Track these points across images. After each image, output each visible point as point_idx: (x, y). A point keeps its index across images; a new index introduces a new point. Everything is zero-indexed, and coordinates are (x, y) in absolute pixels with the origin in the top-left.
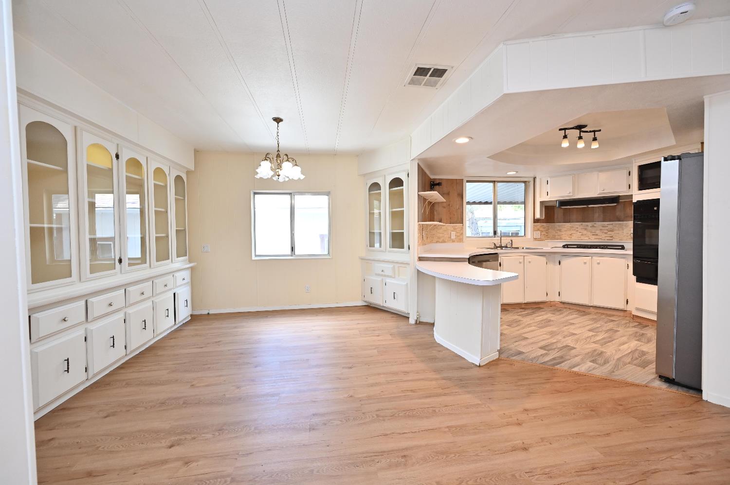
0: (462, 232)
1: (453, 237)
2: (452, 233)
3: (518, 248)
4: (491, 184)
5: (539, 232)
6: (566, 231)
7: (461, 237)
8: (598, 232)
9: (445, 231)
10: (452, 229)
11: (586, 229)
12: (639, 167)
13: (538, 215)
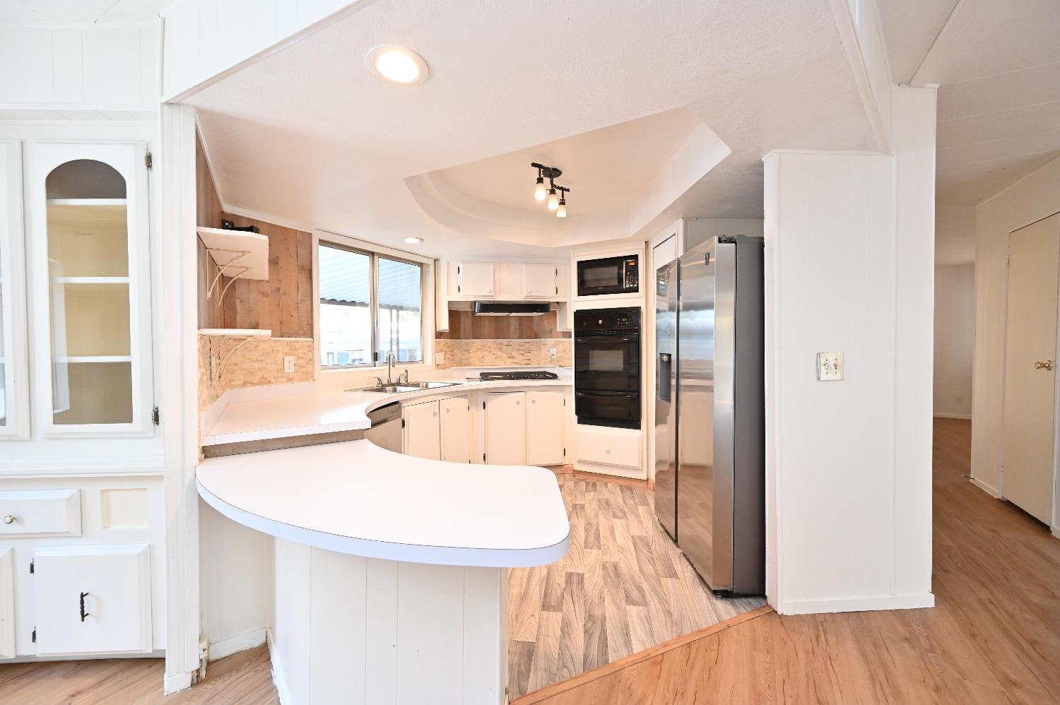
0: (310, 356)
1: (289, 367)
2: (287, 359)
3: (417, 385)
4: (367, 258)
5: (442, 354)
6: (476, 352)
7: (308, 368)
8: (514, 353)
9: (267, 354)
10: (287, 349)
11: (500, 349)
12: (578, 262)
13: (444, 325)
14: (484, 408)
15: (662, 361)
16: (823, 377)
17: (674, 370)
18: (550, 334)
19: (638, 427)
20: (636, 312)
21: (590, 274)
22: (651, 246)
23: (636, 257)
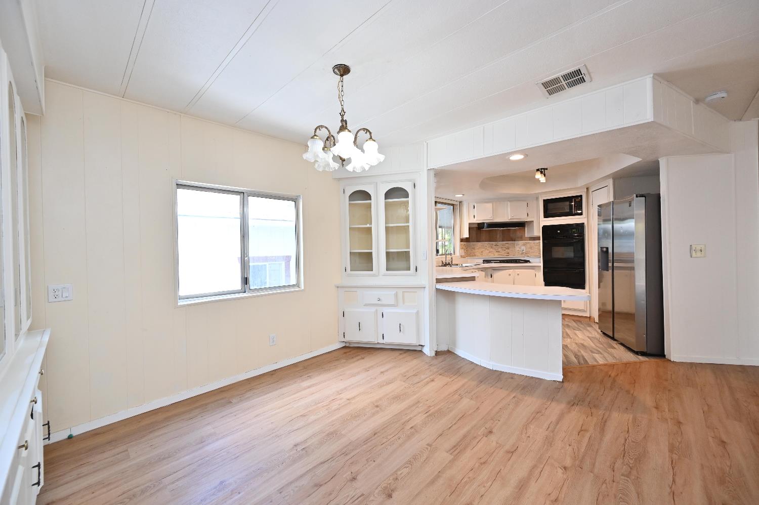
5: (463, 250)
6: (479, 249)
11: (492, 247)
12: (544, 200)
13: (466, 235)
14: (491, 277)
15: (602, 251)
16: (694, 254)
17: (610, 258)
18: (521, 238)
19: (584, 288)
20: (581, 227)
21: (550, 206)
22: (590, 191)
23: (581, 196)
